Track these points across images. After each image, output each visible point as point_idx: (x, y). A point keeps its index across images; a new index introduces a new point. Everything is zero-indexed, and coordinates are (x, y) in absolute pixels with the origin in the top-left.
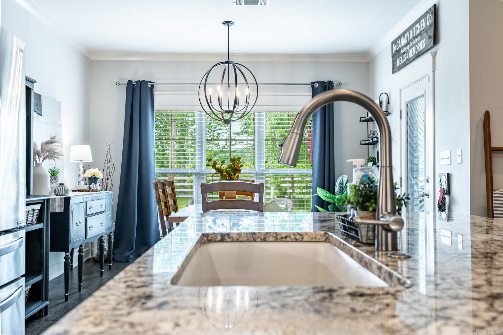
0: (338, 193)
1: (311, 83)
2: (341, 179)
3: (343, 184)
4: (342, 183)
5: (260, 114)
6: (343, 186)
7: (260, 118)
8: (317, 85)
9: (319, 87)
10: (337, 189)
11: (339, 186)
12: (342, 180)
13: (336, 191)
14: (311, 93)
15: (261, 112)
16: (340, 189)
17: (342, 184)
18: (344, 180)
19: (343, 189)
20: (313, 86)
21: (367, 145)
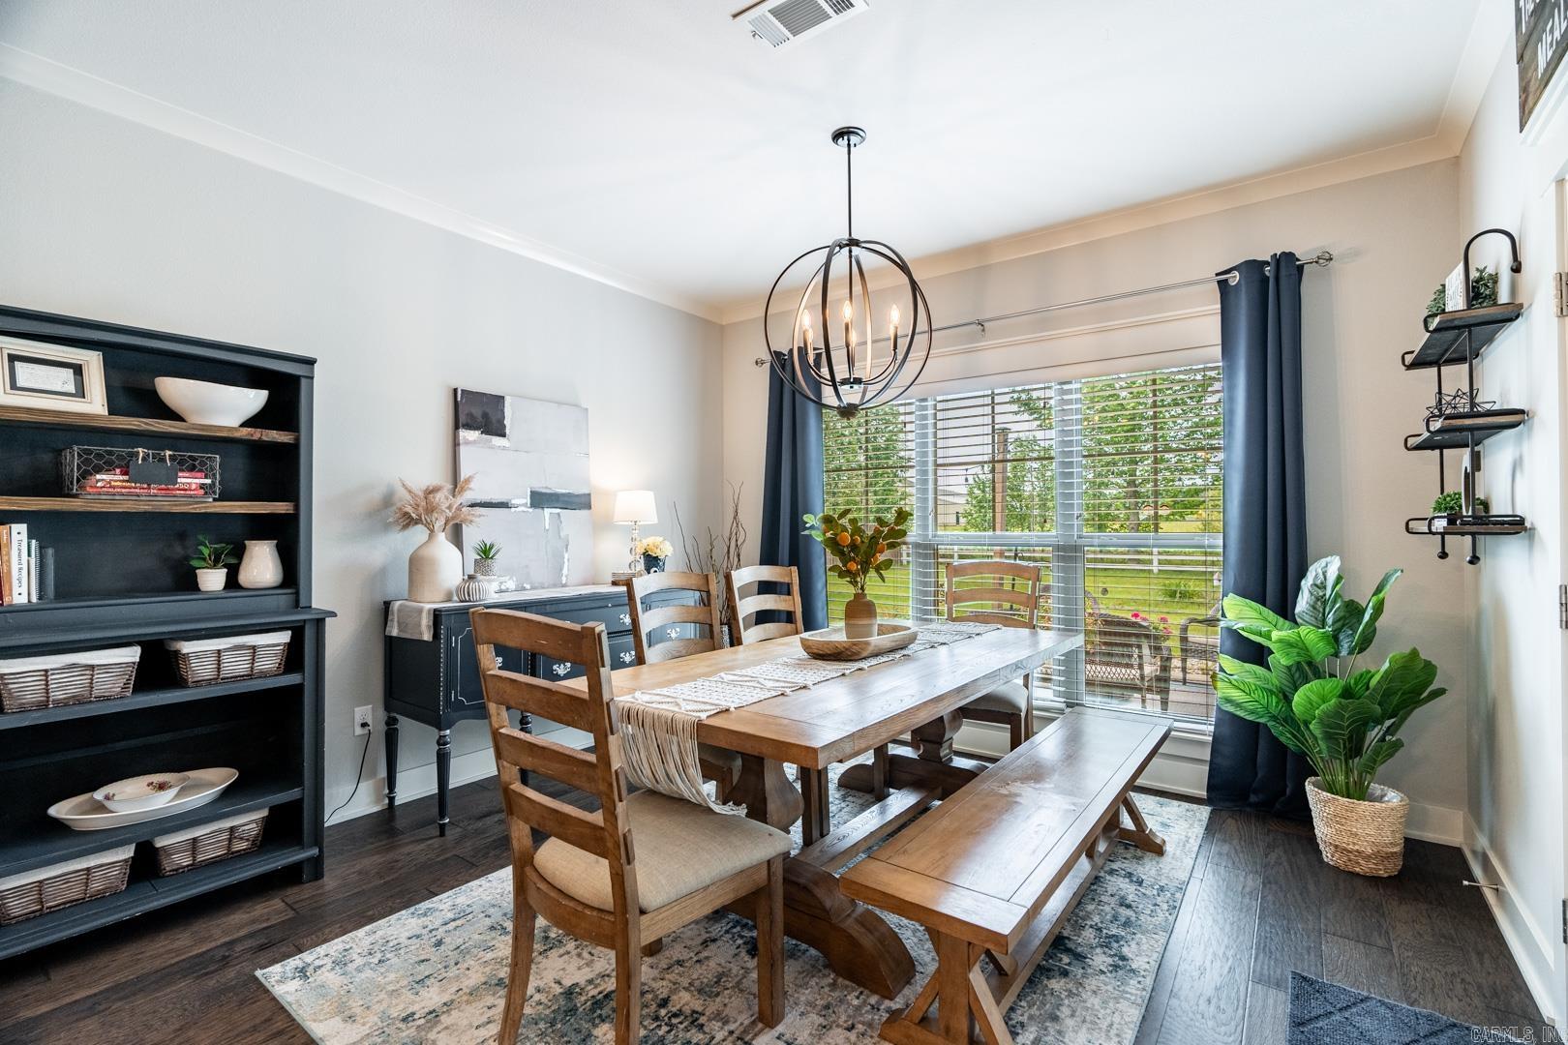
0: (1307, 617)
1: (1217, 275)
2: (1320, 571)
3: (1325, 587)
4: (1322, 583)
5: (1066, 387)
6: (1325, 595)
7: (1065, 397)
8: (1235, 278)
9: (1243, 282)
10: (1304, 603)
11: (1312, 594)
12: (1324, 574)
13: (1298, 610)
14: (1219, 306)
15: (1070, 383)
16: (1315, 603)
17: (1323, 587)
18: (1328, 575)
19: (1325, 603)
20: (1223, 285)
21: (1437, 452)
